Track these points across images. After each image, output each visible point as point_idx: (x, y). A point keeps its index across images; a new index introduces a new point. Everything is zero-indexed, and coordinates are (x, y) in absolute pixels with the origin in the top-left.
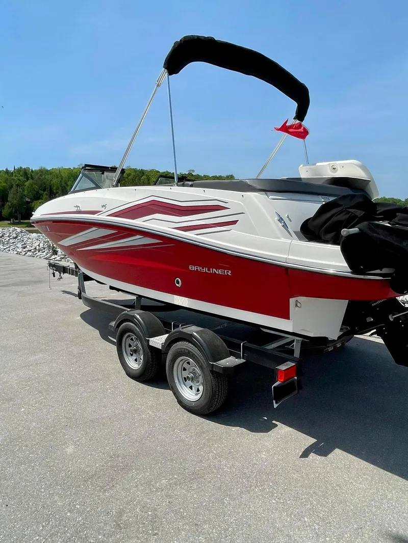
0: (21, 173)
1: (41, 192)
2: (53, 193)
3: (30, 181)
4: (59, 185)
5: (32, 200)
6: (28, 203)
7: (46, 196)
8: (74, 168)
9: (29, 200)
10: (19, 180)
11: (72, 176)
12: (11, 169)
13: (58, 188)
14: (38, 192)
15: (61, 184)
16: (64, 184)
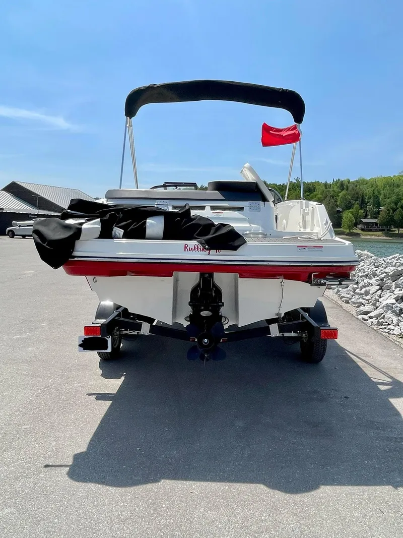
0: (338, 185)
1: (353, 202)
2: (365, 202)
3: (344, 192)
4: (371, 194)
5: (344, 210)
6: (340, 212)
7: (357, 206)
8: (394, 176)
9: (341, 210)
10: (334, 191)
11: (388, 184)
12: (330, 181)
13: (370, 198)
14: (350, 202)
15: (374, 193)
16: (376, 193)
